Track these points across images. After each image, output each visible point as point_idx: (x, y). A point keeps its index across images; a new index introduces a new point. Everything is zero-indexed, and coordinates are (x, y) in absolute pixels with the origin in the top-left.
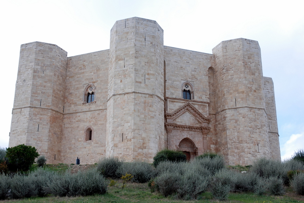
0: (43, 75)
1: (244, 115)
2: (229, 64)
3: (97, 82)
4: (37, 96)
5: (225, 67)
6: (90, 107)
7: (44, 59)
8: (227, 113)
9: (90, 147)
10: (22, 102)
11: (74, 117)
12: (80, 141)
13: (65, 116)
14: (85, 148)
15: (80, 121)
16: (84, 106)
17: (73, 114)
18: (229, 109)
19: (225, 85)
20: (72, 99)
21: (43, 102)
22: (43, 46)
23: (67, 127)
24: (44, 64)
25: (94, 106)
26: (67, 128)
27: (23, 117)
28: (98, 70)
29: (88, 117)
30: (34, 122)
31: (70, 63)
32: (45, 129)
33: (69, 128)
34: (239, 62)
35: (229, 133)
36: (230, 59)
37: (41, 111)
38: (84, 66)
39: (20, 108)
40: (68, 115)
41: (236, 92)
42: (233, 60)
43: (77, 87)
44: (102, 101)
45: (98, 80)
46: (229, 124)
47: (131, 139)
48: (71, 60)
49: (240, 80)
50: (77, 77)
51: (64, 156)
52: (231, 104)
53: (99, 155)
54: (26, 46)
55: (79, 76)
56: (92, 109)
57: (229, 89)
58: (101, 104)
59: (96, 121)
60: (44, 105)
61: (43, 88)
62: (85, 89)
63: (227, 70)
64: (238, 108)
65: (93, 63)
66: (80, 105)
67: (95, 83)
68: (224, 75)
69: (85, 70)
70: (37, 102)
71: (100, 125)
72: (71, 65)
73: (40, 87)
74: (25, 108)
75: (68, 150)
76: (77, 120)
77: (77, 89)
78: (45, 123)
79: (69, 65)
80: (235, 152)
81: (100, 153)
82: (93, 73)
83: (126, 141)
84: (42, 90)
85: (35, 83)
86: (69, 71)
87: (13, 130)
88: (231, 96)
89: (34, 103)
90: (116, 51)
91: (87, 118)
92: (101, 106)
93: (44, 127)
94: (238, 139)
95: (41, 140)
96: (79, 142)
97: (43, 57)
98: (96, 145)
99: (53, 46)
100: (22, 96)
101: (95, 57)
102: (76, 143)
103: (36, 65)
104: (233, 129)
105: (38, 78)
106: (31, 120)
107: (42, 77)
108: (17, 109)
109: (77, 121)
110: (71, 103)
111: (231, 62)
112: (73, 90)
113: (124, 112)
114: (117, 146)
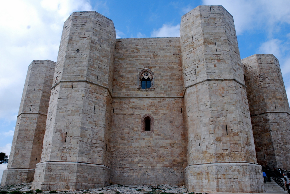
0: (100, 48)
1: (284, 119)
2: (265, 74)
3: (155, 68)
4: (93, 71)
5: (261, 76)
6: (148, 93)
7: (102, 31)
8: (269, 116)
9: (150, 139)
10: (75, 75)
11: (127, 102)
12: (137, 131)
13: (114, 100)
14: (144, 139)
15: (134, 108)
16: (140, 91)
17: (125, 99)
18: (270, 112)
19: (264, 91)
20: (123, 82)
21: (99, 79)
22: (101, 18)
23: (117, 112)
24: (102, 37)
25: (153, 93)
26: (117, 114)
27: (76, 93)
28: (155, 56)
29: (145, 104)
30: (90, 100)
31: (120, 45)
32: (101, 111)
33: (119, 114)
34: (274, 74)
35: (273, 134)
36: (265, 69)
37: (97, 89)
38: (137, 49)
39: (71, 82)
40: (118, 99)
41: (275, 99)
42: (268, 71)
43: (129, 71)
44: (163, 88)
45: (156, 65)
46: (273, 127)
47: (238, 133)
48: (120, 42)
49: (277, 88)
50: (129, 60)
51: (114, 147)
52: (271, 108)
53: (162, 148)
54: (80, 14)
55: (131, 59)
56: (150, 96)
57: (268, 95)
58: (162, 92)
59: (156, 109)
60: (100, 82)
61: (100, 63)
62: (140, 73)
63: (264, 79)
64: (278, 112)
65: (149, 49)
66: (135, 90)
67: (153, 69)
68: (261, 82)
69: (138, 54)
70: (93, 77)
71: (162, 115)
72: (120, 47)
73: (97, 61)
74: (79, 81)
75: (120, 140)
76: (131, 106)
77: (129, 72)
78: (101, 105)
79: (118, 47)
80: (281, 153)
81: (165, 147)
82: (149, 58)
83: (232, 135)
84: (99, 64)
85: (92, 55)
86: (119, 53)
87: (60, 107)
88: (270, 101)
89: (90, 77)
90: (203, 34)
91: (144, 106)
92: (161, 93)
93: (101, 109)
94: (283, 141)
95: (98, 124)
96: (135, 132)
97: (101, 29)
98: (158, 136)
99: (110, 21)
100: (75, 67)
101: (151, 42)
102: (130, 132)
103: (94, 35)
104: (276, 131)
105: (95, 50)
106: (87, 97)
107: (99, 50)
108: (67, 82)
109: (131, 108)
110: (122, 86)
111: (266, 72)
112: (124, 73)
113: (225, 101)
114: (220, 141)
